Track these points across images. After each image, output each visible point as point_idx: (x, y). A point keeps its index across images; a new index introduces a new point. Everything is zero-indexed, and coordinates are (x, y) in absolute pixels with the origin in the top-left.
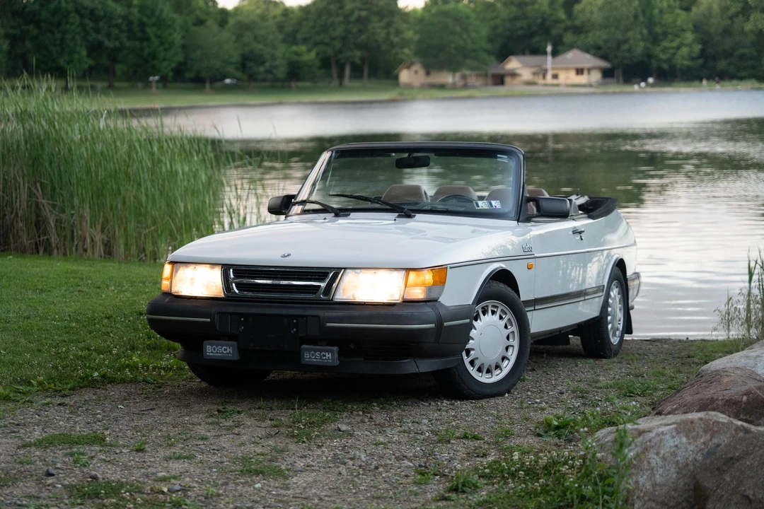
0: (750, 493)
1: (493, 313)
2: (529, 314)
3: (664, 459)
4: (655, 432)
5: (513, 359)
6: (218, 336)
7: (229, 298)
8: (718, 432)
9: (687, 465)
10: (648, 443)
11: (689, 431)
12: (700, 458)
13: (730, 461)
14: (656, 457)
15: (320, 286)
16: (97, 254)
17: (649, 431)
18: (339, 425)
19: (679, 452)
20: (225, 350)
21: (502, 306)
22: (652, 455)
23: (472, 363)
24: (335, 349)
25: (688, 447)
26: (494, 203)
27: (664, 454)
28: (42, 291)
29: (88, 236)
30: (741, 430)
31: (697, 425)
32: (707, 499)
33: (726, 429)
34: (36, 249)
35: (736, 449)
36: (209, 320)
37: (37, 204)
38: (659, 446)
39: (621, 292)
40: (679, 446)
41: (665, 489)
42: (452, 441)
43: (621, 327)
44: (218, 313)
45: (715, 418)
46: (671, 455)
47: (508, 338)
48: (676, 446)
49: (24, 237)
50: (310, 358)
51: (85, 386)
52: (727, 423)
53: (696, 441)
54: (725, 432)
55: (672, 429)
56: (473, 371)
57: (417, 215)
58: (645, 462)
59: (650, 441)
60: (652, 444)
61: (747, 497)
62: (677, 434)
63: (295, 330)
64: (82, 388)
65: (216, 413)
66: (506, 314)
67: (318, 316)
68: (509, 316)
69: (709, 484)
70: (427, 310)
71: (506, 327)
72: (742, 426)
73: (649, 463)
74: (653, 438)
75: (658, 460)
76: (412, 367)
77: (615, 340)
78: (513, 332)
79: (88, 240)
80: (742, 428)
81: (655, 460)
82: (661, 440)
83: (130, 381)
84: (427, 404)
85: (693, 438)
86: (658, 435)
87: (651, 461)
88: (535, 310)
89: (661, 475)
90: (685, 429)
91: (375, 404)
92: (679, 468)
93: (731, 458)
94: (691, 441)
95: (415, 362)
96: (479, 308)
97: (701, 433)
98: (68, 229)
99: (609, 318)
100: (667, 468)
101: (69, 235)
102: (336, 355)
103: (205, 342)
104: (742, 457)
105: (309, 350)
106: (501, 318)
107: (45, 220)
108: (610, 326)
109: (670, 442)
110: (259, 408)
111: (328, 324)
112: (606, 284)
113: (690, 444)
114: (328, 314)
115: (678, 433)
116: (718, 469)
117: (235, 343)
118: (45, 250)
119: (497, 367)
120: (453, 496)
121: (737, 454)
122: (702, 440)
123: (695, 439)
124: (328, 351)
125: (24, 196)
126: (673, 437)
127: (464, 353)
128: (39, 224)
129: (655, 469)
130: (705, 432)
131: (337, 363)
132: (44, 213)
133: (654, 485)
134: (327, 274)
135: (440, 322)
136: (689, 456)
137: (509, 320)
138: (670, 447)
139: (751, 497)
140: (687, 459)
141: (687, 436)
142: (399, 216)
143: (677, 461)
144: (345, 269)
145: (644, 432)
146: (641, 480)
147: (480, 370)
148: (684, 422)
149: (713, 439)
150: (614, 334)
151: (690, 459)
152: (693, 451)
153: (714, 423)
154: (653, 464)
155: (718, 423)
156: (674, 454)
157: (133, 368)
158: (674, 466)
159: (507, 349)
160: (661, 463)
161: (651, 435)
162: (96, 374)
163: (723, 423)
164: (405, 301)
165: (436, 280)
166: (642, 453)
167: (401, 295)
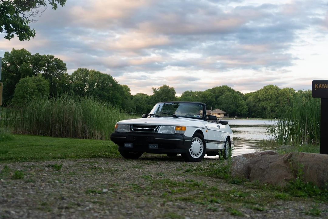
0: (262, 167)
1: (197, 141)
2: (206, 143)
3: (240, 162)
5: (202, 153)
6: (128, 142)
7: (132, 133)
8: (254, 157)
12: (249, 163)
13: (257, 161)
15: (154, 130)
16: (98, 139)
19: (244, 161)
20: (130, 145)
21: (199, 139)
22: (237, 161)
23: (192, 153)
24: (157, 145)
25: (246, 160)
26: (198, 116)
28: (84, 143)
29: (96, 134)
32: (251, 170)
34: (83, 138)
36: (126, 137)
37: (84, 126)
38: (239, 160)
39: (229, 144)
41: (240, 170)
42: (186, 166)
44: (128, 136)
47: (201, 147)
49: (80, 135)
50: (151, 147)
56: (192, 155)
57: (179, 118)
59: (237, 158)
61: (261, 169)
63: (147, 140)
66: (200, 141)
67: (153, 137)
68: (201, 142)
69: (252, 166)
70: (181, 136)
71: (200, 145)
73: (236, 163)
78: (202, 146)
79: (96, 136)
81: (238, 163)
83: (105, 157)
88: (208, 142)
89: (239, 166)
96: (194, 139)
97: (249, 157)
98: (92, 133)
99: (226, 150)
100: (241, 165)
101: (92, 135)
102: (157, 147)
103: (125, 143)
105: (151, 145)
106: (199, 142)
107: (86, 131)
108: (226, 152)
111: (156, 139)
112: (225, 141)
114: (156, 136)
115: (244, 157)
116: (254, 163)
117: (132, 143)
118: (85, 138)
119: (198, 154)
120: (186, 173)
121: (259, 160)
123: (249, 158)
124: (155, 145)
125: (81, 124)
126: (243, 158)
127: (189, 150)
128: (84, 132)
130: (251, 157)
132: (86, 129)
133: (238, 169)
134: (156, 127)
135: (184, 140)
137: (201, 143)
138: (242, 160)
139: (262, 168)
140: (246, 163)
141: (246, 158)
142: (174, 118)
144: (161, 125)
146: (234, 167)
147: (193, 155)
150: (227, 155)
154: (238, 164)
156: (243, 162)
157: (106, 155)
158: (243, 164)
159: (200, 150)
160: (239, 163)
162: (97, 155)
163: (255, 155)
164: (175, 134)
165: (183, 129)
166: (235, 161)
167: (174, 132)
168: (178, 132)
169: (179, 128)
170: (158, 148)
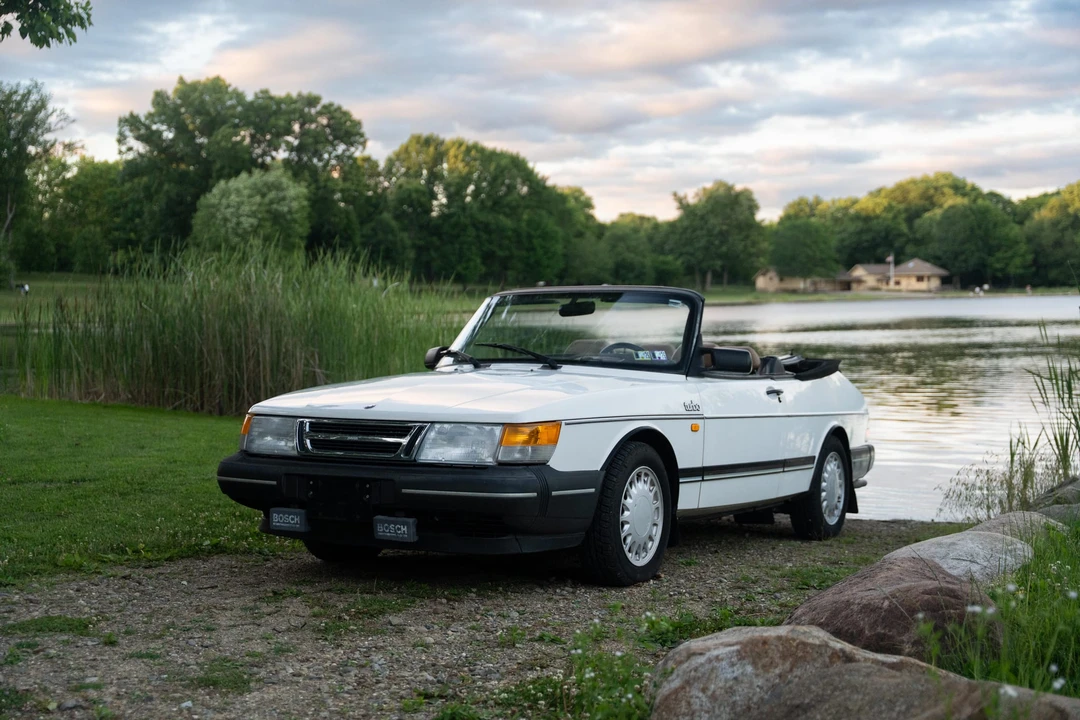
1: (645, 482)
3: (713, 698)
4: (708, 655)
6: (285, 503)
7: (303, 457)
8: (803, 659)
9: (749, 708)
10: (693, 673)
11: (759, 656)
12: (769, 696)
13: (794, 711)
14: (701, 695)
15: (400, 444)
17: (701, 654)
18: (390, 618)
19: (739, 689)
20: (293, 519)
21: (652, 474)
22: (695, 692)
24: (411, 520)
25: (755, 680)
26: (657, 354)
27: (714, 692)
30: (839, 657)
31: (773, 647)
33: (815, 655)
35: (809, 690)
36: (275, 483)
38: (708, 679)
39: (841, 465)
40: (740, 678)
42: (517, 645)
43: (841, 505)
44: (286, 474)
45: (803, 638)
46: (727, 692)
48: (736, 679)
50: (384, 531)
51: (188, 557)
52: (819, 646)
53: (768, 672)
54: (814, 660)
55: (733, 652)
56: (625, 550)
57: (564, 366)
58: (684, 703)
59: (696, 670)
60: (700, 675)
62: (739, 660)
63: (368, 496)
64: (183, 558)
65: (271, 594)
66: (653, 485)
67: (392, 480)
68: (656, 488)
70: (529, 475)
71: (653, 501)
72: (842, 650)
73: (689, 704)
74: (702, 665)
75: (704, 699)
76: (513, 545)
77: (832, 521)
80: (841, 654)
81: (698, 698)
82: (712, 670)
84: (542, 591)
85: (764, 666)
86: (710, 661)
87: (692, 701)
88: (703, 480)
90: (754, 652)
91: (474, 590)
92: (735, 713)
93: (798, 706)
94: (761, 671)
95: (517, 540)
96: (634, 474)
97: (777, 657)
99: (824, 494)
100: (717, 712)
102: (413, 530)
103: (272, 510)
104: (813, 706)
105: (383, 522)
106: (651, 489)
108: (825, 504)
109: (728, 673)
110: (329, 590)
111: (404, 491)
112: (817, 455)
113: (757, 675)
115: (741, 658)
117: (303, 511)
121: (807, 701)
122: (777, 671)
123: (772, 664)
124: (403, 523)
125: (300, 366)
126: (733, 665)
129: (697, 714)
130: (784, 657)
131: (416, 539)
134: (409, 428)
135: (545, 491)
136: (754, 695)
137: (656, 492)
138: (726, 681)
140: (750, 699)
141: (754, 664)
142: (543, 368)
143: (734, 703)
144: (433, 423)
145: (694, 654)
148: (753, 643)
149: (795, 669)
150: (831, 513)
151: (755, 699)
152: (761, 688)
153: (798, 645)
154: (696, 707)
155: (804, 644)
156: (731, 691)
158: (728, 709)
159: (653, 525)
160: (707, 705)
161: (701, 660)
163: (812, 646)
164: (501, 464)
165: (543, 438)
166: (682, 688)
167: (495, 456)
168: (517, 456)
169: (517, 432)
170: (414, 538)
